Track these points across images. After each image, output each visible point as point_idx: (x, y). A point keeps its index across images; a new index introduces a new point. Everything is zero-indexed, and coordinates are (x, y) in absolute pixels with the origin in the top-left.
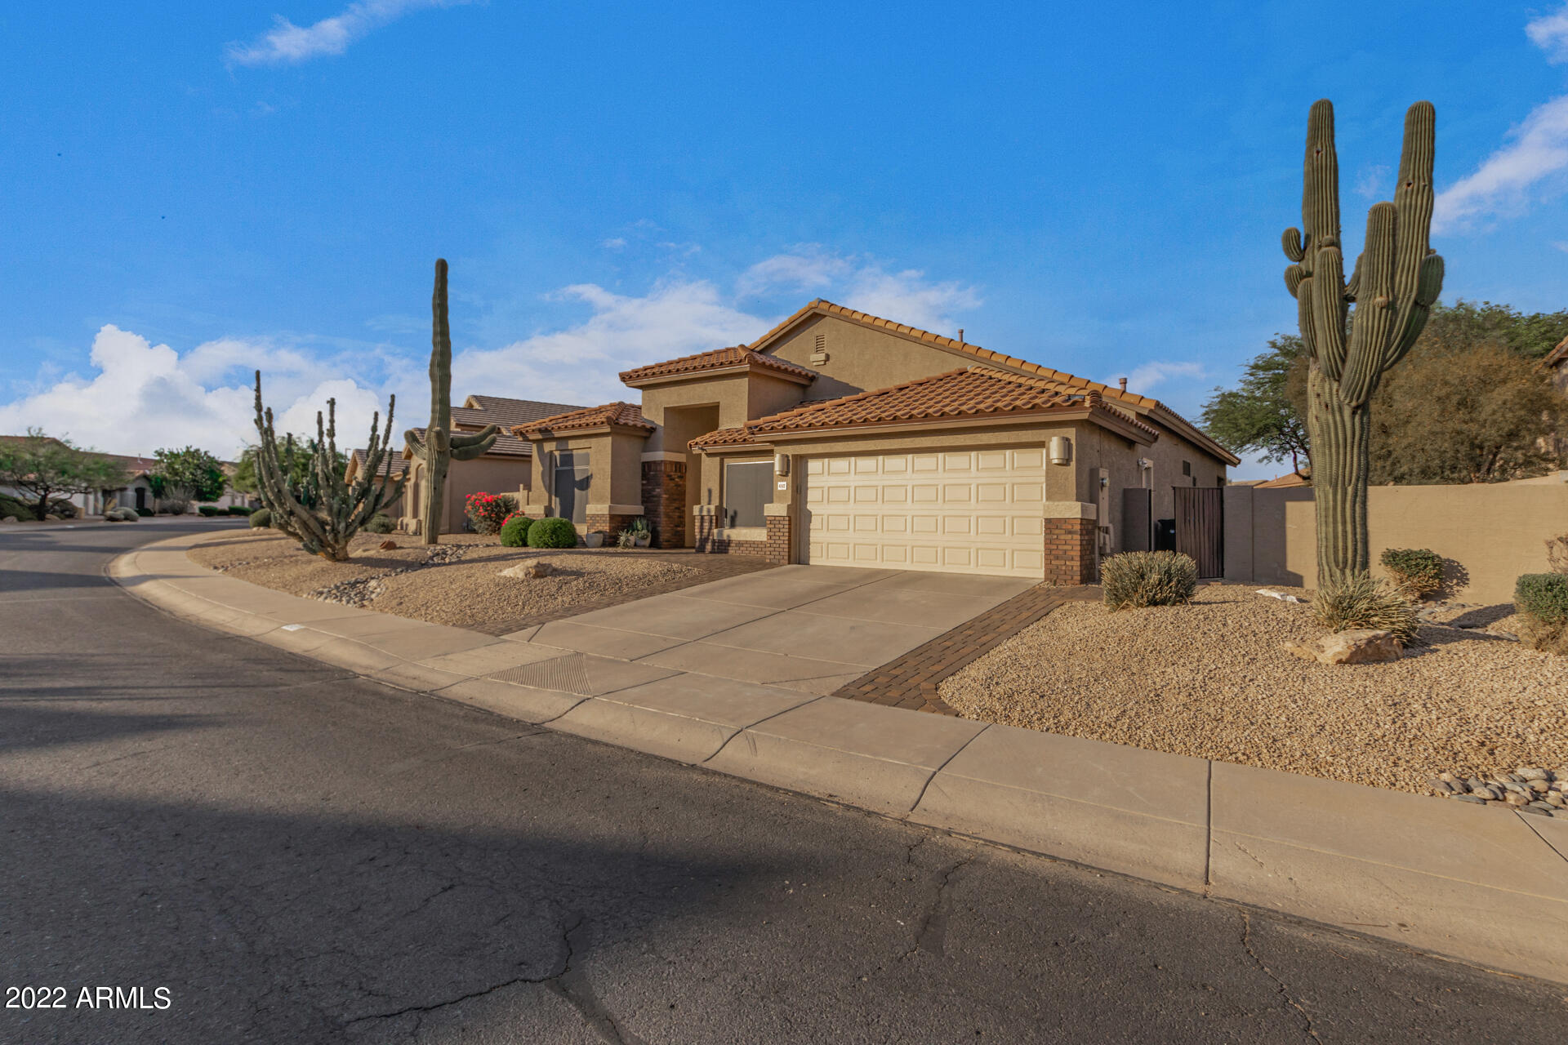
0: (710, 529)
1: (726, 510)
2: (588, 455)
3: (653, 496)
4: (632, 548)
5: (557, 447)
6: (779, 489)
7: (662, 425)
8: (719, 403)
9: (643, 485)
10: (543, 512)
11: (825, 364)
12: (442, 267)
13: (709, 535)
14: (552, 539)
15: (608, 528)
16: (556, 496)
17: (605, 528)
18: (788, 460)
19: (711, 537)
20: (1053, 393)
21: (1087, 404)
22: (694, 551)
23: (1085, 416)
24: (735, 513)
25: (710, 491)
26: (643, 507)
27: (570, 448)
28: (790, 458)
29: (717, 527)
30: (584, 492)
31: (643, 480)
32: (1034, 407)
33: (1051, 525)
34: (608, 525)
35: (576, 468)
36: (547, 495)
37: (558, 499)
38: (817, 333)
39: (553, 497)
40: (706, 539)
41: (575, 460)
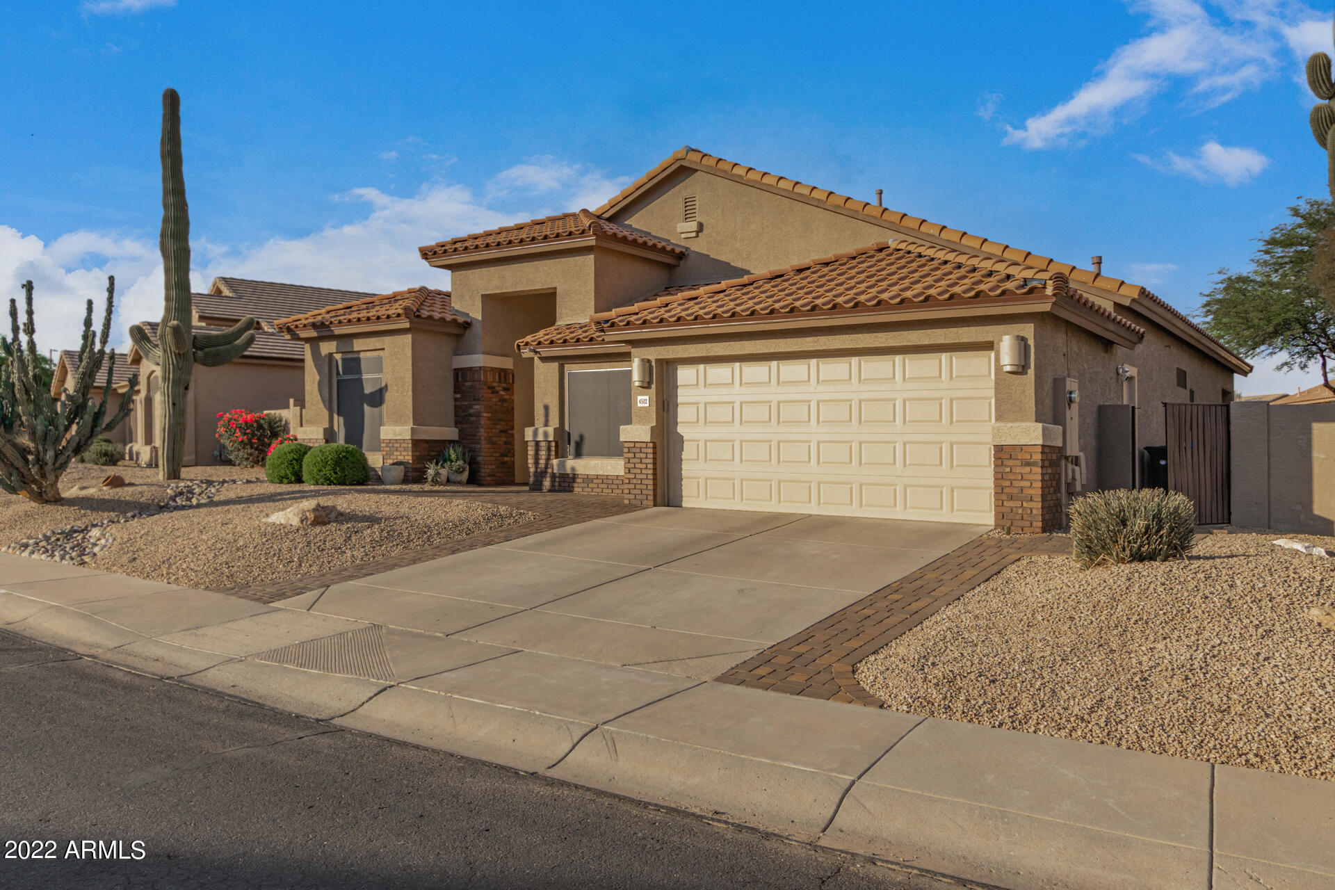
0: (548, 459)
1: (569, 434)
2: (380, 359)
3: (471, 415)
4: (444, 485)
5: (337, 348)
6: (639, 405)
7: (480, 319)
8: (556, 288)
9: (456, 400)
10: (321, 436)
11: (697, 236)
12: (172, 101)
13: (546, 467)
14: (336, 473)
15: (410, 458)
16: (339, 415)
17: (407, 458)
18: (651, 367)
19: (550, 471)
20: (1003, 276)
21: (1049, 291)
22: (527, 488)
23: (1047, 307)
24: (582, 437)
25: (546, 408)
26: (457, 430)
27: (355, 349)
28: (653, 364)
29: (557, 457)
30: (376, 410)
31: (455, 393)
32: (978, 294)
33: (1003, 454)
34: (410, 454)
35: (365, 376)
36: (326, 414)
37: (341, 419)
38: (685, 194)
39: (336, 416)
40: (544, 473)
41: (363, 365)
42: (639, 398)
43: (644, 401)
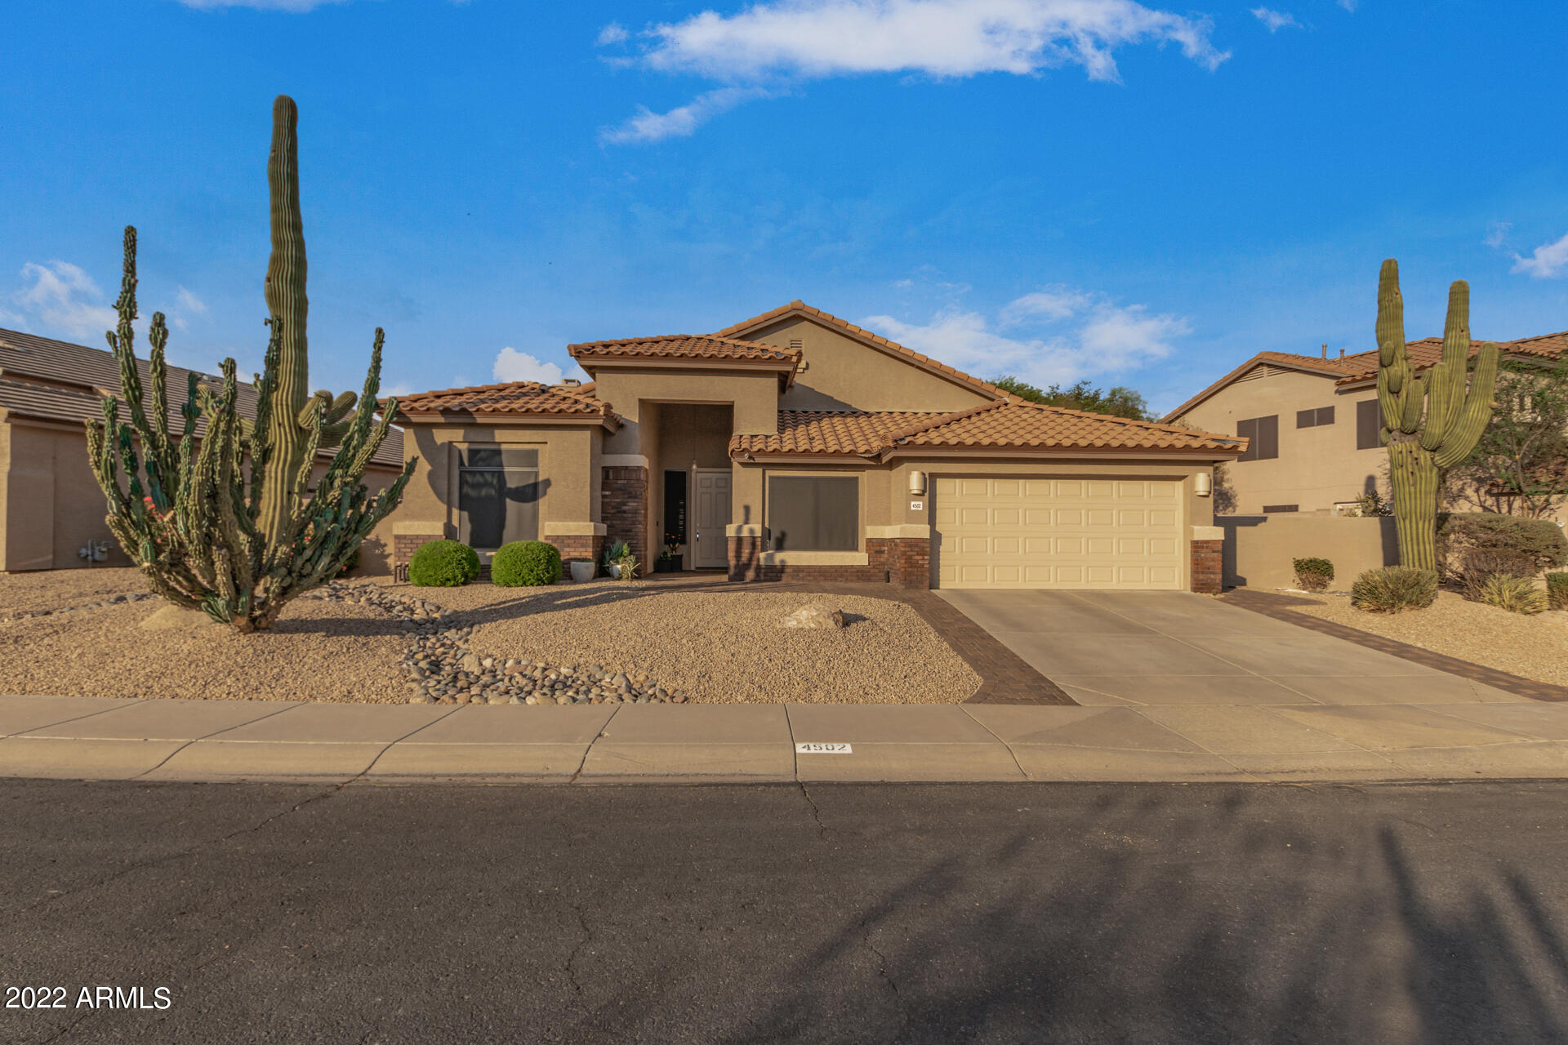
0: (752, 554)
1: (769, 531)
2: (535, 452)
3: (625, 512)
5: (464, 437)
6: (912, 508)
7: (637, 421)
8: (733, 402)
9: (604, 497)
10: (441, 532)
11: (803, 372)
12: (287, 113)
13: (750, 559)
14: (548, 572)
15: (591, 554)
16: (461, 508)
17: (586, 554)
18: (925, 479)
19: (754, 563)
22: (725, 578)
24: (784, 535)
25: (747, 509)
26: (605, 525)
27: (497, 440)
29: (762, 550)
30: (528, 506)
31: (603, 490)
33: (1197, 546)
34: (590, 549)
35: (507, 469)
36: (445, 507)
37: (465, 514)
39: (455, 512)
40: (747, 566)
41: (504, 457)
42: (913, 503)
43: (918, 506)
